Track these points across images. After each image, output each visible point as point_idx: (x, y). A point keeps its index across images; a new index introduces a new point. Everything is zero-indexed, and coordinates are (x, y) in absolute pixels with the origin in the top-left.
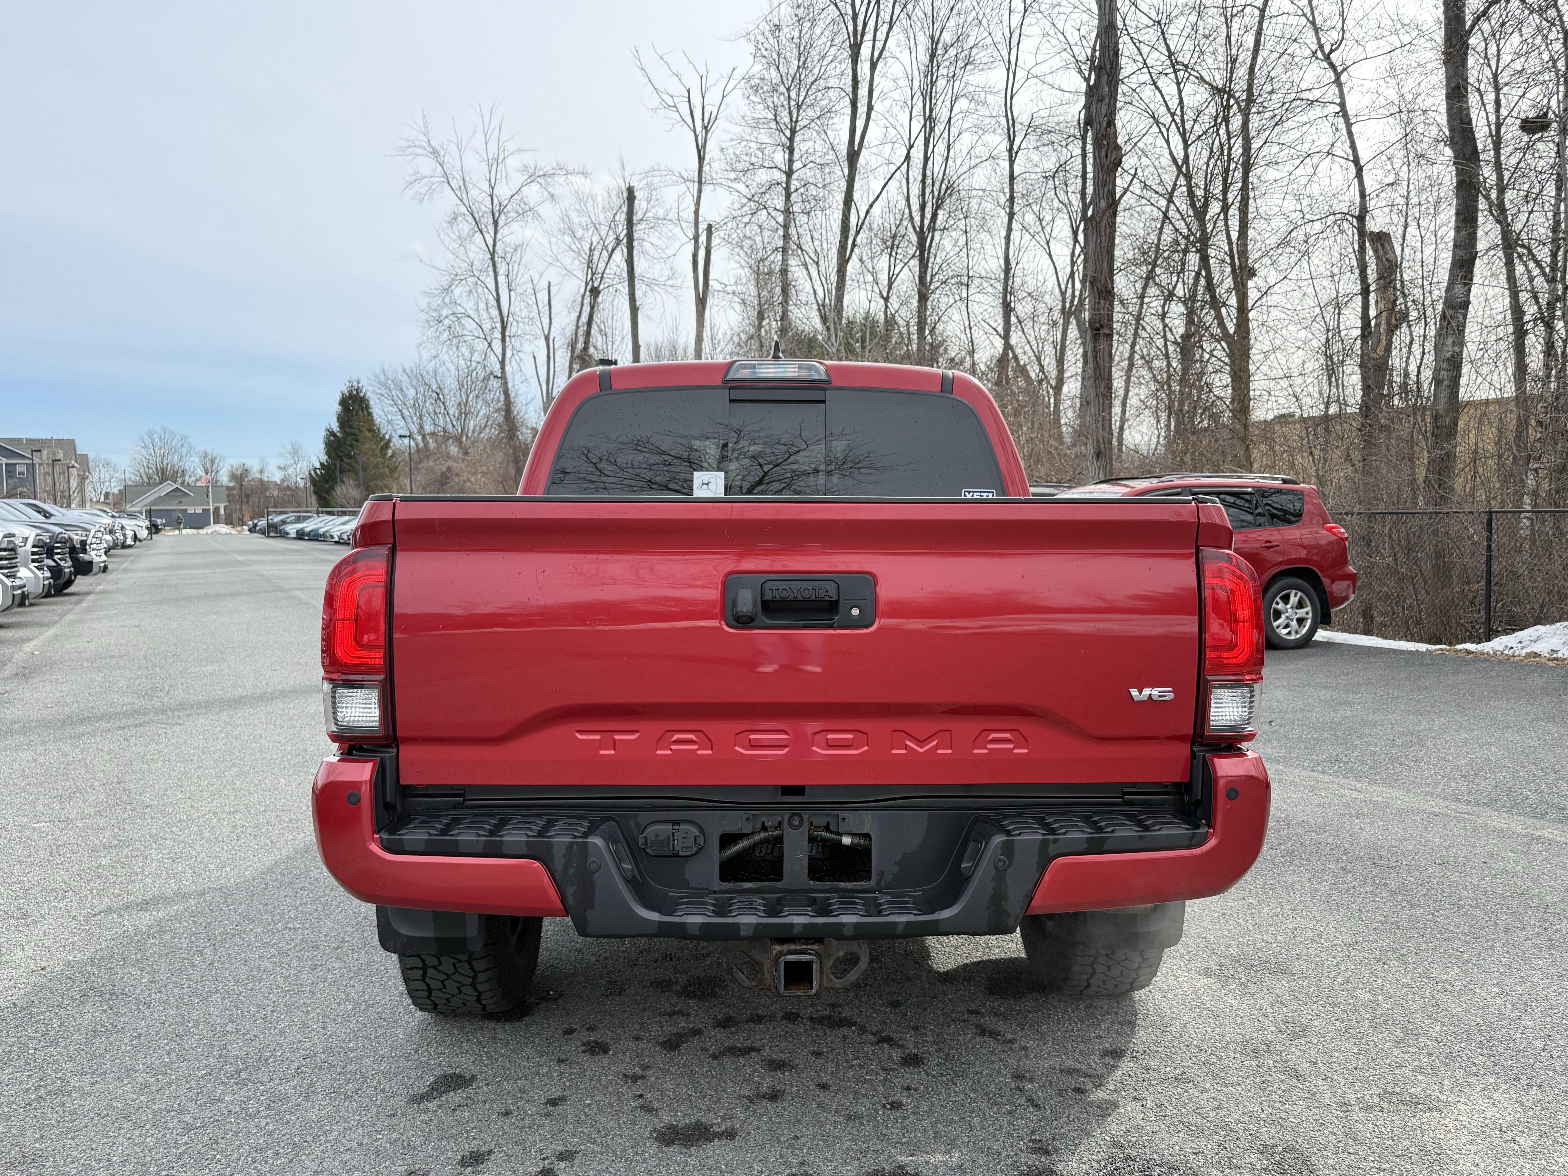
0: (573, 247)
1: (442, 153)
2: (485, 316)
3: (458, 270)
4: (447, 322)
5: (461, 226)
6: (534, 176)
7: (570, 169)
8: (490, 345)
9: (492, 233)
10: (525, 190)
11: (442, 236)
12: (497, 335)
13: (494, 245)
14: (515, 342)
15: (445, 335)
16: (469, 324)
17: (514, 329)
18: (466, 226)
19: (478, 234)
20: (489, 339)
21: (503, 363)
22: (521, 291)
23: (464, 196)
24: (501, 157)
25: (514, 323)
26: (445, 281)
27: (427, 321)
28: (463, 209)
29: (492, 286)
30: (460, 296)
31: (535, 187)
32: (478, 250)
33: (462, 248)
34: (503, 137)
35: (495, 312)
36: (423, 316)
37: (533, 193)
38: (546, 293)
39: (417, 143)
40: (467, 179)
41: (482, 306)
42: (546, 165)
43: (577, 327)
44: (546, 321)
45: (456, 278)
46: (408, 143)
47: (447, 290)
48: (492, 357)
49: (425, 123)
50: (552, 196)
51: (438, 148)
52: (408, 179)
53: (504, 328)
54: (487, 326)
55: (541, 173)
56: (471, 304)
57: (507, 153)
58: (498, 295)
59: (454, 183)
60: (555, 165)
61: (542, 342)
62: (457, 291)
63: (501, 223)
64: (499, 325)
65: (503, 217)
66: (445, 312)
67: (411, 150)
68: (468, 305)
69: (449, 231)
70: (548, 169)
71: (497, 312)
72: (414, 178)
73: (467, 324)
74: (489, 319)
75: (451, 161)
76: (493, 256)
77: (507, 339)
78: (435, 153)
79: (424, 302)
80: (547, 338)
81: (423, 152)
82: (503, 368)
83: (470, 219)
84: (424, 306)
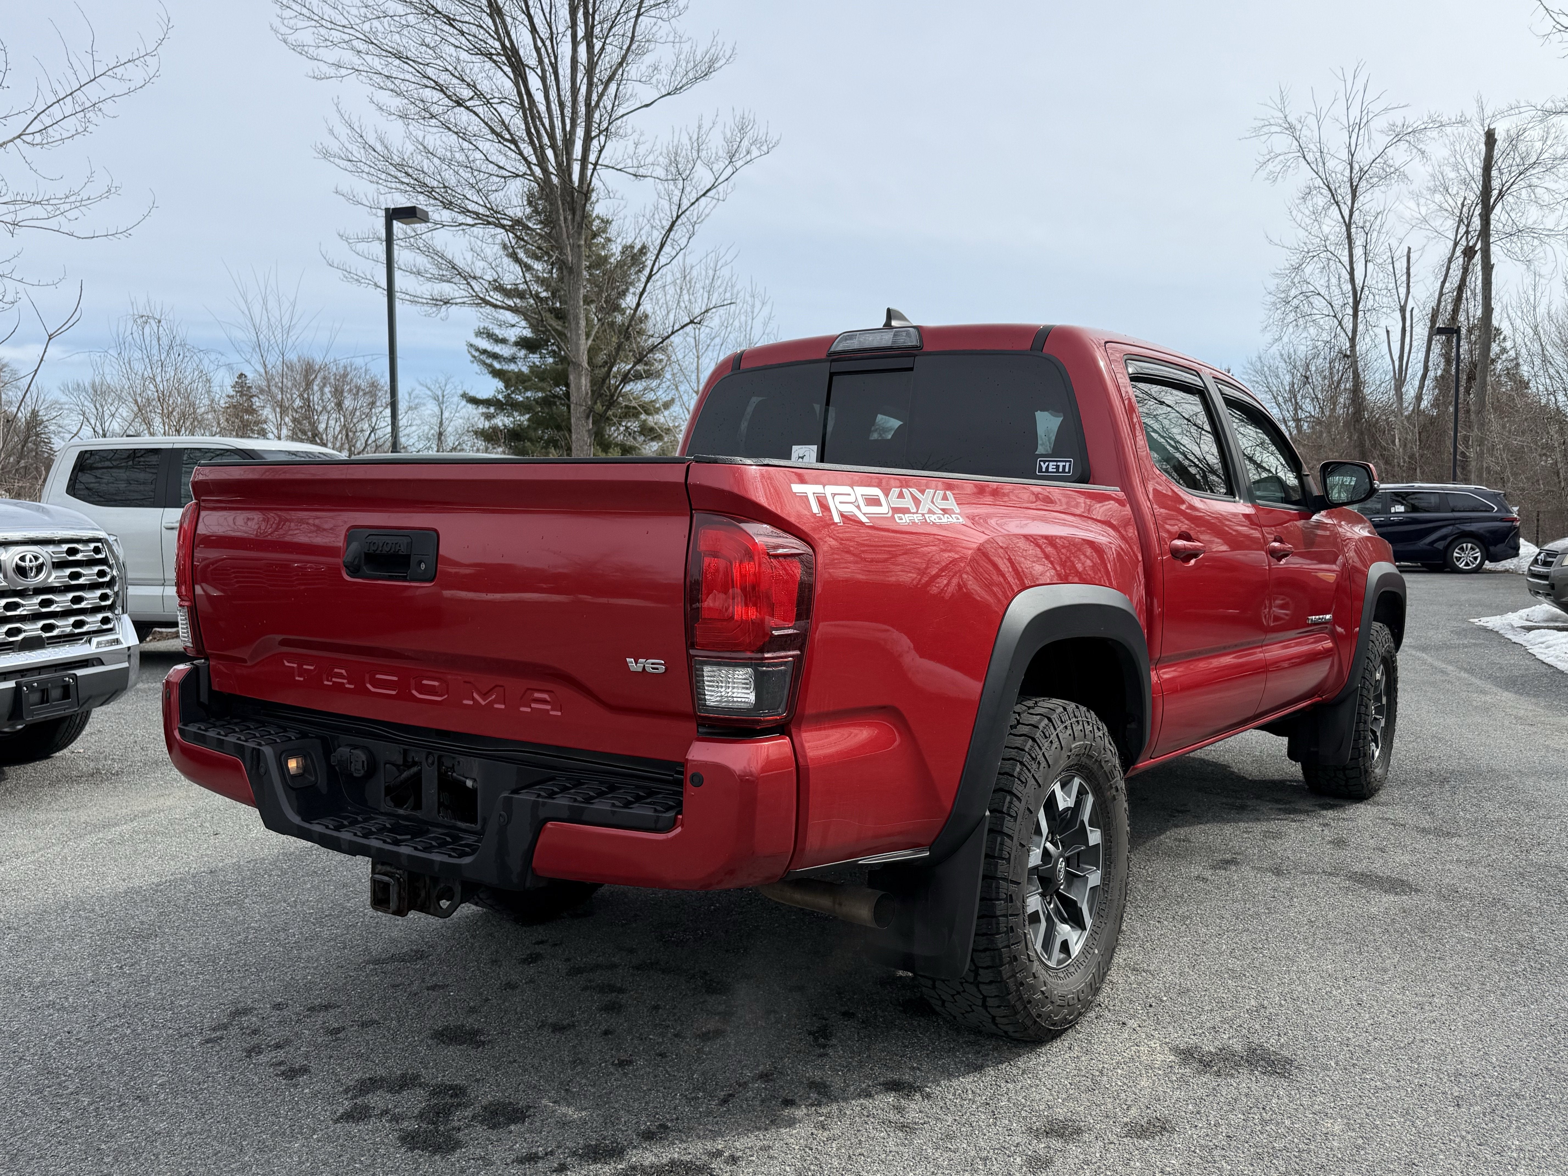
0: (1446, 206)
1: (1299, 127)
2: (1337, 291)
3: (1310, 247)
4: (1295, 302)
5: (1315, 200)
6: (1400, 135)
7: (1445, 119)
8: (1340, 323)
9: (1349, 203)
10: (1390, 151)
11: (1294, 213)
12: (1350, 311)
13: (1351, 216)
14: (1372, 318)
15: (1292, 316)
16: (1318, 302)
17: (1370, 303)
18: (1321, 199)
19: (1335, 207)
20: (1340, 316)
21: (1353, 340)
22: (1380, 261)
23: (1321, 169)
24: (1364, 121)
25: (1371, 296)
26: (1295, 260)
27: (1274, 304)
28: (1319, 182)
29: (1345, 259)
30: (1312, 274)
31: (1403, 145)
32: (1334, 223)
33: (1316, 223)
34: (1369, 97)
35: (1348, 287)
36: (1271, 299)
37: (1399, 155)
38: (1405, 259)
39: (1272, 121)
40: (1326, 151)
41: (1334, 281)
42: (1415, 119)
43: (1441, 294)
44: (1403, 291)
45: (1309, 255)
46: (1262, 123)
47: (1298, 268)
48: (1343, 334)
49: (1282, 99)
50: (1423, 153)
51: (1295, 123)
52: (1261, 159)
53: (1356, 303)
54: (1337, 303)
55: (1410, 130)
56: (1323, 281)
57: (1371, 115)
58: (1352, 269)
59: (1310, 157)
60: (1426, 119)
61: (1398, 315)
62: (1308, 270)
63: (1360, 190)
64: (1351, 300)
65: (1363, 184)
66: (1293, 292)
67: (1265, 129)
68: (1319, 283)
69: (1301, 207)
70: (1420, 125)
71: (1350, 287)
72: (1268, 157)
73: (1316, 302)
74: (1341, 295)
75: (1308, 134)
76: (1348, 227)
77: (1361, 314)
78: (1291, 128)
79: (1272, 283)
80: (1403, 310)
81: (1278, 129)
82: (1353, 346)
83: (1325, 191)
84: (1272, 288)
